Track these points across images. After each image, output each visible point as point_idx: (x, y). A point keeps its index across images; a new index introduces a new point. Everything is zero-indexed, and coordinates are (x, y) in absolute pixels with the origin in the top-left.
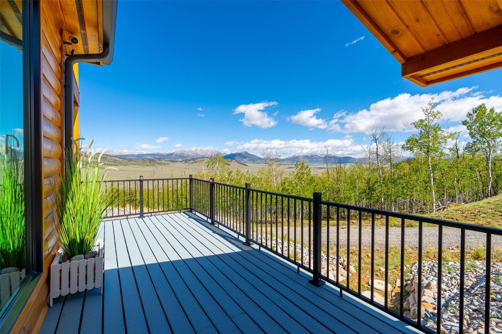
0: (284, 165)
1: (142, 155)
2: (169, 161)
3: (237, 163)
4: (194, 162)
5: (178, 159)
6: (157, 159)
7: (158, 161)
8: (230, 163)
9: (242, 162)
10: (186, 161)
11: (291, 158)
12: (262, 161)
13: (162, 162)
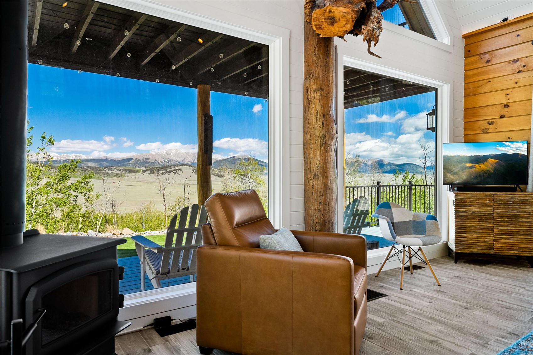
4: (166, 173)
5: (139, 167)
6: (105, 167)
7: (107, 171)
10: (152, 171)
13: (112, 171)
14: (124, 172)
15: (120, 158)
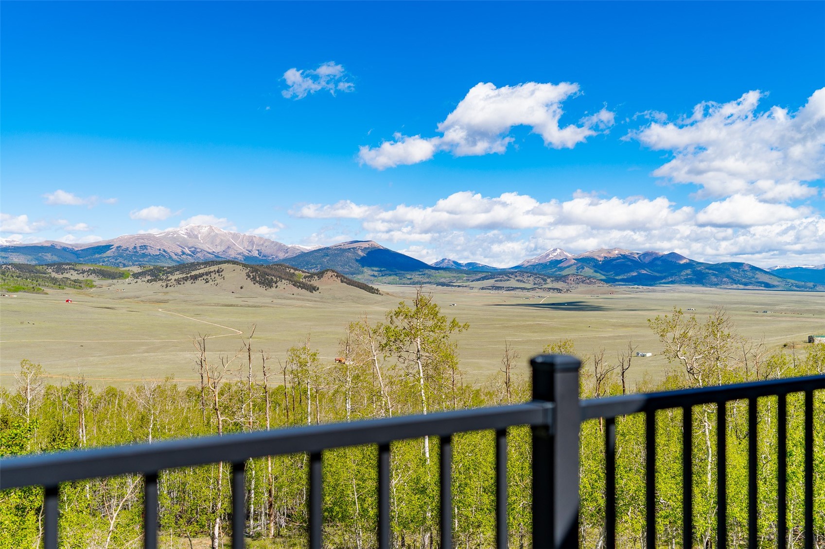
0: (509, 289)
2: (94, 272)
3: (342, 282)
4: (186, 279)
5: (125, 266)
6: (48, 265)
7: (54, 275)
8: (315, 282)
9: (359, 278)
10: (155, 274)
11: (534, 266)
12: (429, 276)
13: (65, 275)
14: (92, 277)
15: (83, 245)
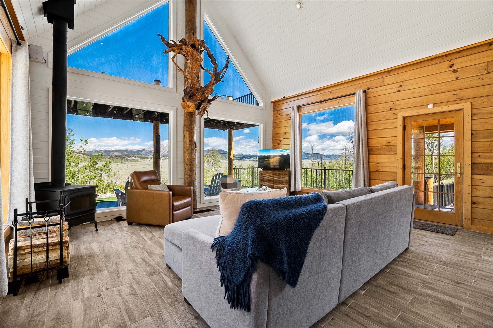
1: (109, 151)
5: (148, 155)
6: (125, 155)
7: (127, 158)
13: (131, 158)
14: (139, 159)
15: (136, 150)
